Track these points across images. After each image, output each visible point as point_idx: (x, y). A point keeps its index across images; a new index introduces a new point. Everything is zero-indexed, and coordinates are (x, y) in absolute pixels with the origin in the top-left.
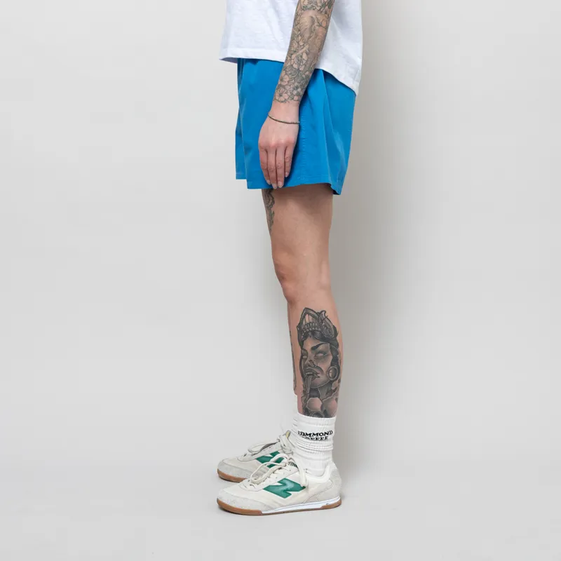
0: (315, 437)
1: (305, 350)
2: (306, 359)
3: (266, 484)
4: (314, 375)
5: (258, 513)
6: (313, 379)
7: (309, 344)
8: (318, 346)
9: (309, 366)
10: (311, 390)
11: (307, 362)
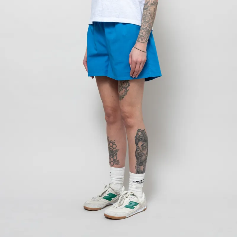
0: (141, 182)
1: (138, 147)
2: (139, 150)
3: (124, 205)
4: (141, 156)
5: (124, 218)
6: (141, 158)
7: (140, 144)
8: (143, 144)
9: (140, 153)
10: (140, 163)
11: (139, 151)
